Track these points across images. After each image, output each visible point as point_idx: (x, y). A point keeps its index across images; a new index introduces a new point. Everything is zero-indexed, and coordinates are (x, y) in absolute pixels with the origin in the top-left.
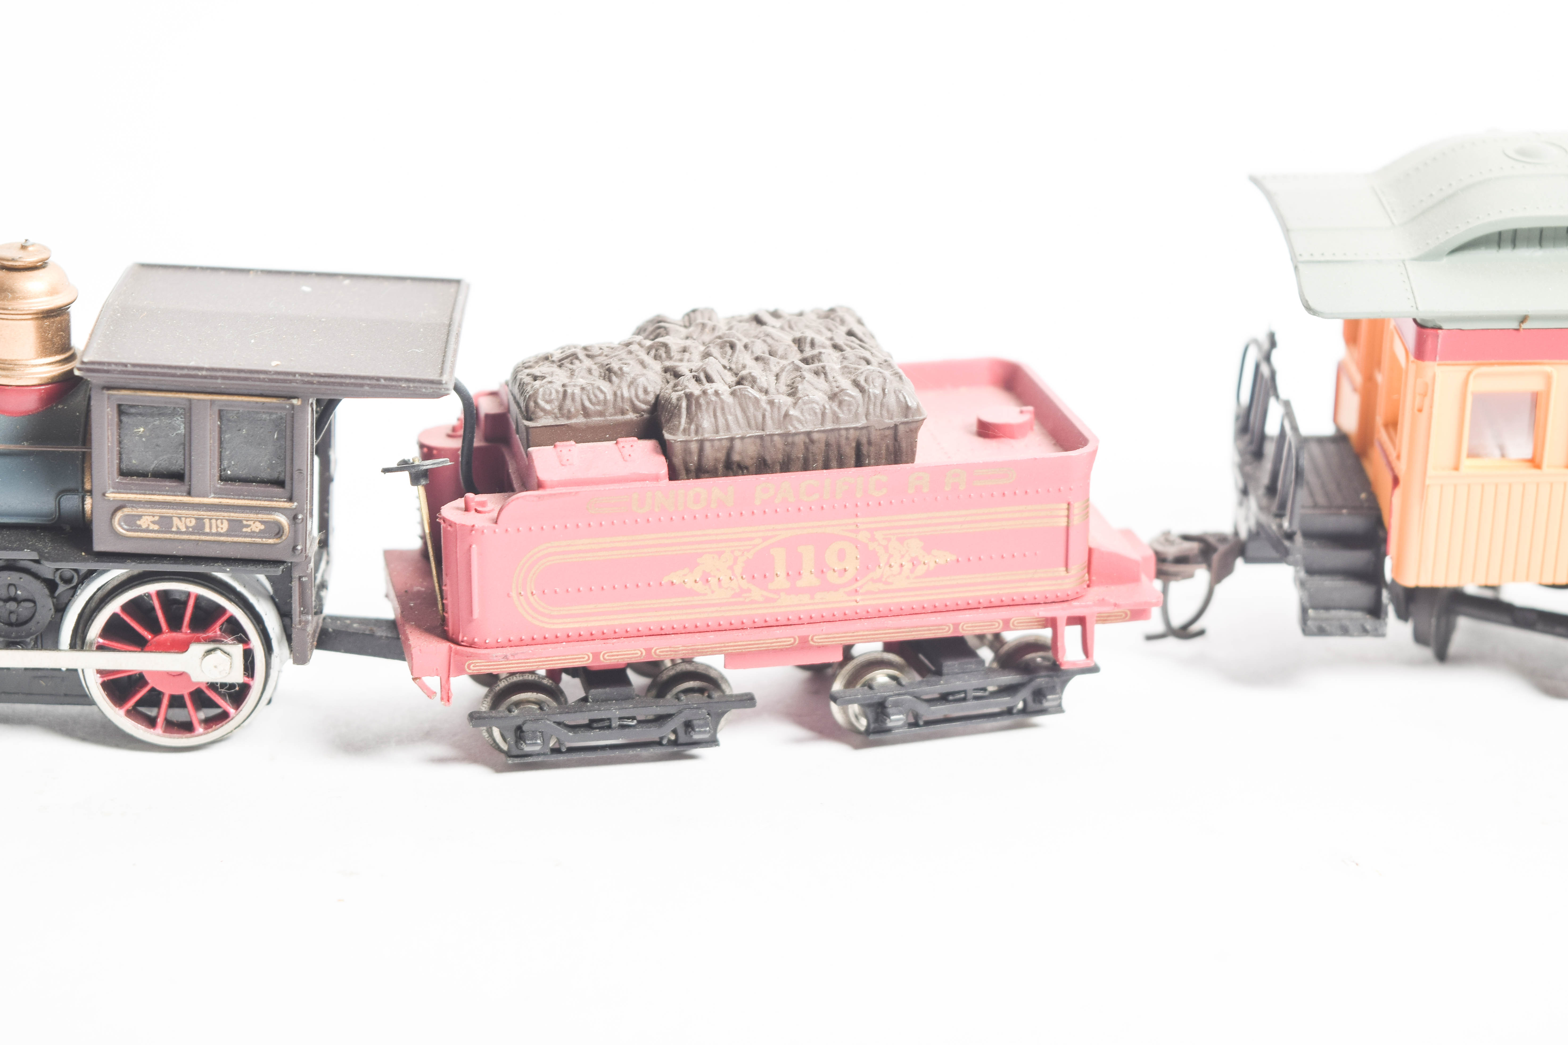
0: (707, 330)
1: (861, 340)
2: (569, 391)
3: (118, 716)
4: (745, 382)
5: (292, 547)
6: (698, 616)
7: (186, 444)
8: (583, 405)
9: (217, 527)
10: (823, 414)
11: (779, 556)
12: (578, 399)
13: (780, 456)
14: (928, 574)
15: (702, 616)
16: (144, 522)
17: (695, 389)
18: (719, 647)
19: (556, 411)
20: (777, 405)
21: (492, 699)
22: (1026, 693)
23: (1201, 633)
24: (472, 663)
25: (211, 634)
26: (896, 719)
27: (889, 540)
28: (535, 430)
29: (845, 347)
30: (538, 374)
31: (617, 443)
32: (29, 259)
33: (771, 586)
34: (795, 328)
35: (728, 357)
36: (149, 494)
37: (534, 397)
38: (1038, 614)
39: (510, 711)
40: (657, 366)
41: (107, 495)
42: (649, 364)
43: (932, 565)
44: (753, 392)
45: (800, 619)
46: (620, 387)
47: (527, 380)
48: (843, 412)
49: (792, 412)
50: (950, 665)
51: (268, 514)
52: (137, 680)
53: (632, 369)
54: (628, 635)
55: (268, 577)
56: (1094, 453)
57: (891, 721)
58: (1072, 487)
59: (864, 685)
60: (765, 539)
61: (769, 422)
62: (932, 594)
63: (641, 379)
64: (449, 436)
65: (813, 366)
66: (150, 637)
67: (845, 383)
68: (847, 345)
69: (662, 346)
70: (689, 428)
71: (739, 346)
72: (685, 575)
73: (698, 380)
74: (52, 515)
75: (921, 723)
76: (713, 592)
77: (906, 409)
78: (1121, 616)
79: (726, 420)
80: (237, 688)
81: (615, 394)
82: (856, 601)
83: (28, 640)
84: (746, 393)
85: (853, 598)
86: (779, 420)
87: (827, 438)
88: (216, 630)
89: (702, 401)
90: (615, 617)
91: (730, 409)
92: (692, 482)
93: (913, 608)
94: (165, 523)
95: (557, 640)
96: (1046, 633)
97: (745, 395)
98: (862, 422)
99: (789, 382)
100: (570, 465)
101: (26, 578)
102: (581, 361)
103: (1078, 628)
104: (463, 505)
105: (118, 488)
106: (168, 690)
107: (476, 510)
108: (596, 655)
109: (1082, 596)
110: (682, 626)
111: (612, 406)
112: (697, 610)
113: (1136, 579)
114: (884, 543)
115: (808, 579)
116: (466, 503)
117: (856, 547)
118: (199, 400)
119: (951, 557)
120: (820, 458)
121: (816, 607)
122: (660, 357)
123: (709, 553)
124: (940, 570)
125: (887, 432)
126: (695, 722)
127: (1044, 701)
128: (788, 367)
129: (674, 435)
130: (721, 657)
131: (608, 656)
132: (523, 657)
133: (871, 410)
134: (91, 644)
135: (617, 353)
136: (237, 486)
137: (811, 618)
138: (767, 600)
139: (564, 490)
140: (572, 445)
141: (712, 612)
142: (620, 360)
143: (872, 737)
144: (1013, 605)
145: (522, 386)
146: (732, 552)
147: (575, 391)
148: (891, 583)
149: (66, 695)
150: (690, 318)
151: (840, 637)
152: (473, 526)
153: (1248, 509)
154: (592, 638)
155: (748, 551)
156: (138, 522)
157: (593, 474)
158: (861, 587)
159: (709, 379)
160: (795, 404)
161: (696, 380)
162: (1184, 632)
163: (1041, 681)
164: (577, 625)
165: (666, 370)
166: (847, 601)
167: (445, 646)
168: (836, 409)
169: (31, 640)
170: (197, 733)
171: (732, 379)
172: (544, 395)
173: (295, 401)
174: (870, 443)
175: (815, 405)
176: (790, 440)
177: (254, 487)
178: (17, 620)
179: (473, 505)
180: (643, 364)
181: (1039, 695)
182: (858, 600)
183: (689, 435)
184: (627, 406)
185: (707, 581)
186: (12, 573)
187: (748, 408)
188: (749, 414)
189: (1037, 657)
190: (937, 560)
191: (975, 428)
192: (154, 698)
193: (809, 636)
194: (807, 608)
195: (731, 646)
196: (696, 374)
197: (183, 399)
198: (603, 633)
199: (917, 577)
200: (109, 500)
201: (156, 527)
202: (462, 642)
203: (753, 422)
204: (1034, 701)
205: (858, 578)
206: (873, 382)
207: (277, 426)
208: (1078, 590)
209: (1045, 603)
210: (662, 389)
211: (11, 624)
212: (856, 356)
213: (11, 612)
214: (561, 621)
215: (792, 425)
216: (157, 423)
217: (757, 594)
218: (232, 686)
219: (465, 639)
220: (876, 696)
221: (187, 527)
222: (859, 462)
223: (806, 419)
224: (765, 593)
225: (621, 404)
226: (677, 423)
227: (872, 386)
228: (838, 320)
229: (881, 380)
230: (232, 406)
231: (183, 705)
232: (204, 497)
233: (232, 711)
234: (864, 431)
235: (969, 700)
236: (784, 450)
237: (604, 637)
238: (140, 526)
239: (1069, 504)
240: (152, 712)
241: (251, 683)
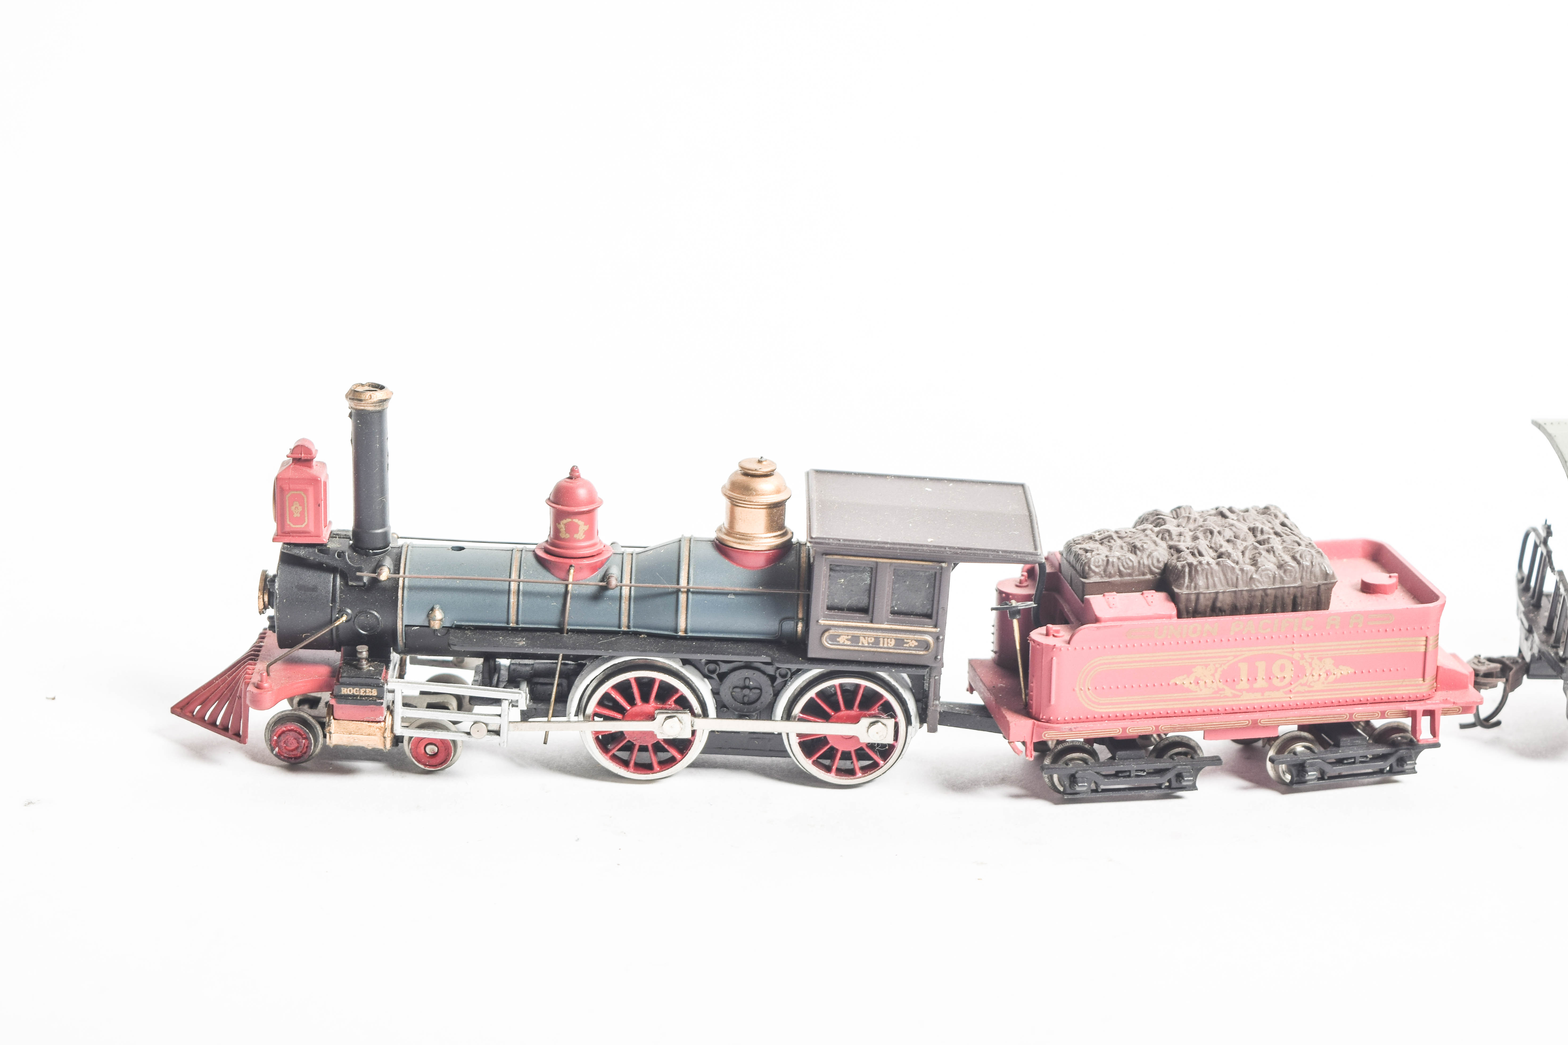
0: (1191, 521)
1: (1290, 529)
2: (1111, 560)
3: (807, 765)
4: (1224, 556)
5: (934, 657)
6: (1191, 705)
7: (871, 590)
8: (1119, 569)
9: (888, 643)
10: (1274, 578)
11: (1244, 668)
12: (1116, 565)
13: (1246, 604)
14: (1336, 681)
15: (1193, 705)
16: (841, 640)
17: (1191, 559)
18: (1201, 726)
19: (1102, 573)
20: (1246, 571)
21: (1052, 757)
22: (1392, 760)
23: (1498, 723)
24: (1047, 733)
25: (873, 712)
26: (1312, 774)
27: (1313, 659)
28: (1089, 584)
29: (1282, 534)
30: (1088, 548)
31: (1142, 594)
32: (764, 469)
33: (1238, 687)
34: (1247, 521)
35: (1209, 539)
36: (846, 622)
37: (1088, 563)
38: (1405, 708)
39: (1067, 764)
40: (1164, 544)
41: (820, 621)
42: (1159, 544)
43: (1339, 675)
44: (1229, 562)
45: (1254, 708)
46: (1142, 558)
47: (1081, 552)
48: (1287, 577)
49: (1254, 576)
50: (1345, 740)
51: (921, 636)
52: (822, 741)
53: (1149, 546)
54: (1146, 717)
55: (909, 676)
56: (1443, 606)
57: (1309, 776)
58: (1429, 627)
59: (1289, 753)
60: (1235, 657)
61: (1240, 582)
62: (1338, 694)
63: (1155, 553)
64: (1017, 586)
65: (1266, 546)
66: (833, 714)
67: (1288, 558)
68: (1283, 533)
69: (1167, 532)
70: (1191, 585)
71: (1216, 533)
72: (1184, 679)
73: (1193, 554)
74: (776, 633)
75: (1326, 778)
76: (1201, 690)
77: (1326, 575)
78: (1456, 710)
79: (1214, 581)
80: (887, 748)
81: (1139, 562)
82: (1290, 697)
83: (754, 714)
84: (1227, 564)
85: (1288, 696)
86: (1247, 581)
87: (1276, 593)
88: (875, 710)
89: (1199, 568)
90: (1139, 705)
91: (1216, 574)
92: (1192, 620)
93: (1325, 703)
94: (855, 639)
95: (1102, 719)
96: (1407, 722)
97: (1225, 565)
98: (1298, 583)
99: (1251, 557)
100: (1115, 607)
101: (758, 673)
102: (1115, 541)
103: (1428, 718)
104: (1045, 632)
105: (826, 617)
106: (841, 748)
107: (1054, 636)
108: (1124, 729)
109: (1432, 697)
110: (1180, 712)
111: (1137, 570)
112: (1191, 702)
113: (1465, 687)
114: (1310, 660)
115: (1261, 683)
116: (1047, 631)
117: (1292, 663)
118: (883, 563)
119: (1351, 671)
120: (1271, 606)
121: (1265, 701)
122: (1166, 539)
123: (1200, 665)
124: (1344, 679)
125: (1313, 590)
126: (1184, 774)
127: (1405, 765)
128: (1250, 547)
129: (1181, 590)
130: (1201, 733)
131: (1132, 730)
132: (1082, 730)
133: (1304, 576)
134: (795, 717)
135: (1137, 536)
136: (901, 618)
137: (1261, 708)
138: (1235, 696)
139: (1112, 624)
140: (1115, 595)
141: (1200, 703)
142: (1140, 540)
143: (1295, 786)
144: (1389, 702)
145: (1077, 557)
146: (1214, 665)
147: (1114, 560)
148: (1313, 687)
149: (770, 750)
150: (1177, 512)
151: (1278, 721)
152: (1055, 645)
153: (1532, 642)
154: (1124, 718)
155: (1224, 664)
156: (838, 639)
157: (1130, 614)
158: (1294, 689)
159: (1201, 554)
160: (1257, 571)
161: (1192, 555)
162: (1488, 723)
163: (1402, 752)
164: (1115, 710)
165: (1170, 547)
166: (1284, 697)
167: (1030, 722)
168: (1282, 574)
169: (756, 714)
170: (858, 776)
171: (1214, 554)
172: (1094, 562)
173: (944, 565)
174: (1302, 596)
175: (1269, 572)
176: (1253, 594)
177: (912, 618)
178: (748, 701)
179: (1051, 632)
180: (1155, 543)
181: (1401, 761)
182: (1291, 697)
183: (1190, 590)
184: (1146, 571)
185: (1198, 683)
186: (749, 670)
187: (1227, 573)
188: (1228, 577)
189: (1397, 737)
190: (1342, 672)
191: (1359, 586)
192: (831, 754)
193: (1258, 720)
194: (1259, 701)
195: (1209, 725)
196: (1191, 550)
197: (873, 561)
198: (1131, 715)
199: (1329, 683)
200: (821, 625)
201: (849, 643)
202: (1042, 719)
203: (1230, 582)
204: (1398, 765)
205: (1292, 683)
206: (1305, 558)
207: (929, 580)
208: (1430, 693)
209: (1409, 701)
210: (1168, 560)
211: (744, 703)
212: (1291, 540)
213: (745, 696)
214: (1105, 707)
215: (1255, 585)
216: (853, 576)
217: (1228, 692)
218: (884, 746)
219: (1044, 717)
220: (1299, 759)
221: (869, 643)
222: (1295, 609)
223: (1264, 581)
224: (1233, 692)
225: (1143, 569)
226: (1182, 582)
227: (1304, 560)
228: (1273, 515)
229: (1310, 556)
230: (903, 567)
231: (850, 758)
232: (881, 624)
233: (882, 763)
234: (1299, 589)
235: (1357, 763)
236: (1249, 600)
237: (1132, 718)
238: (839, 642)
239: (1427, 637)
240: (827, 762)
241: (896, 744)
